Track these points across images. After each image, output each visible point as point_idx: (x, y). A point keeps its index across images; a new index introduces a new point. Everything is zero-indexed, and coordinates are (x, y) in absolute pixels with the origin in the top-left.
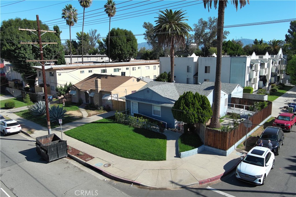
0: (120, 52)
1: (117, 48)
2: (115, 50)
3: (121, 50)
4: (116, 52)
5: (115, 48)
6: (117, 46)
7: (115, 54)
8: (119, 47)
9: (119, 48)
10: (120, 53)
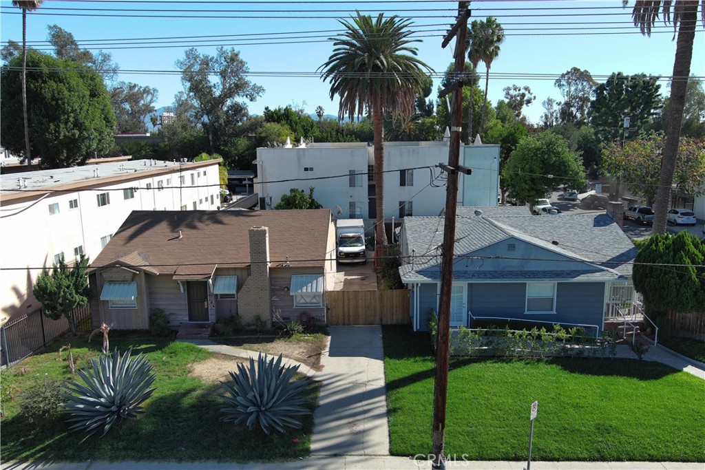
0: (77, 132)
1: (62, 117)
2: (58, 126)
3: (78, 125)
4: (59, 133)
5: (55, 119)
6: (64, 113)
7: (57, 138)
8: (72, 115)
9: (71, 119)
10: (74, 135)
